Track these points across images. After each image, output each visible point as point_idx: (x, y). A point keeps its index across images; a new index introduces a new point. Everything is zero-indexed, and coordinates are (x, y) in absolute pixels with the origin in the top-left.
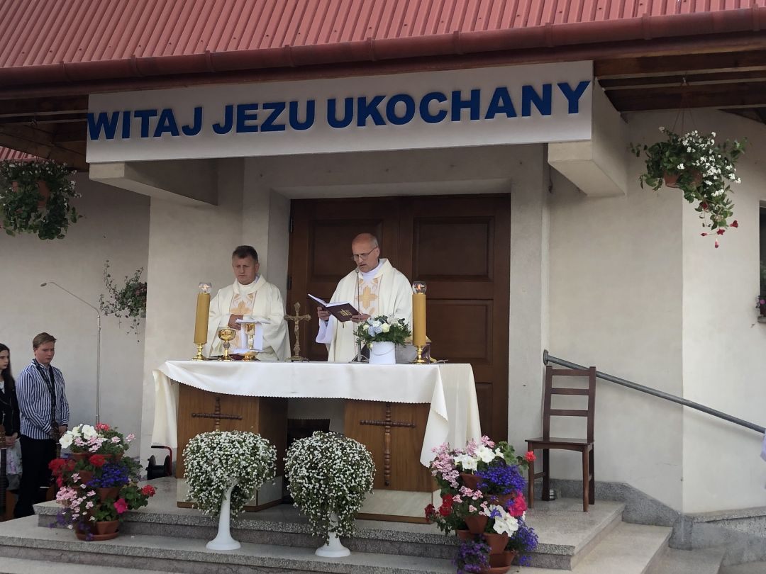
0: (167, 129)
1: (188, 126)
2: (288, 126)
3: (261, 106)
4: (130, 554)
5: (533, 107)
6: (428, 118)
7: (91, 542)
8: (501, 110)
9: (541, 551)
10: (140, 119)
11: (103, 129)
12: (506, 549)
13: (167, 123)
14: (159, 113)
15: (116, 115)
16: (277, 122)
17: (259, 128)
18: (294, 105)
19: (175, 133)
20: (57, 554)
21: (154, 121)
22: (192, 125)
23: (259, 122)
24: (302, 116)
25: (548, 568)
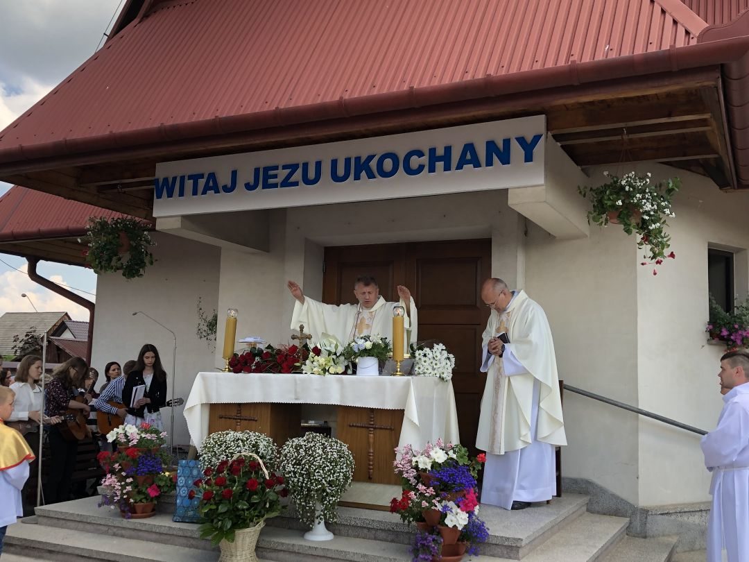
0: (211, 189)
1: (226, 186)
2: (301, 183)
3: (280, 168)
4: (157, 531)
5: (495, 158)
6: (410, 171)
7: (130, 520)
8: (468, 162)
9: (494, 542)
10: (192, 181)
11: (165, 190)
12: (458, 540)
13: (211, 184)
14: (206, 176)
15: (175, 179)
16: (293, 179)
17: (279, 185)
18: (306, 165)
19: (217, 191)
20: (106, 529)
21: (202, 182)
22: (229, 185)
23: (279, 180)
24: (311, 175)
25: (500, 557)
